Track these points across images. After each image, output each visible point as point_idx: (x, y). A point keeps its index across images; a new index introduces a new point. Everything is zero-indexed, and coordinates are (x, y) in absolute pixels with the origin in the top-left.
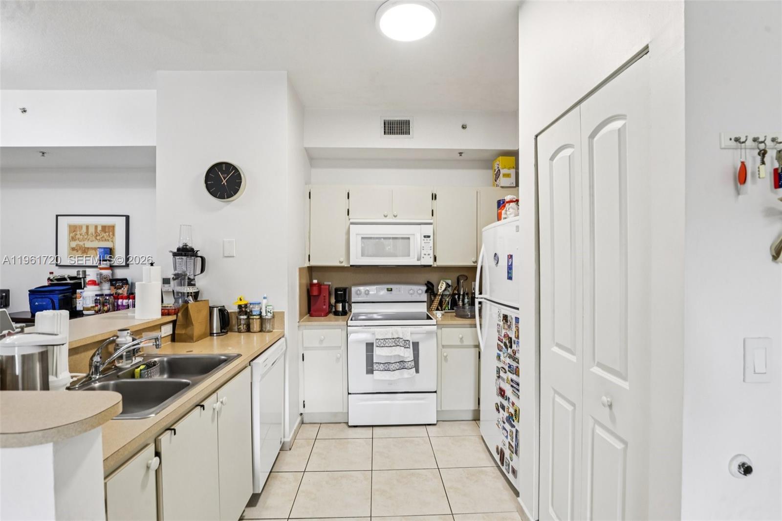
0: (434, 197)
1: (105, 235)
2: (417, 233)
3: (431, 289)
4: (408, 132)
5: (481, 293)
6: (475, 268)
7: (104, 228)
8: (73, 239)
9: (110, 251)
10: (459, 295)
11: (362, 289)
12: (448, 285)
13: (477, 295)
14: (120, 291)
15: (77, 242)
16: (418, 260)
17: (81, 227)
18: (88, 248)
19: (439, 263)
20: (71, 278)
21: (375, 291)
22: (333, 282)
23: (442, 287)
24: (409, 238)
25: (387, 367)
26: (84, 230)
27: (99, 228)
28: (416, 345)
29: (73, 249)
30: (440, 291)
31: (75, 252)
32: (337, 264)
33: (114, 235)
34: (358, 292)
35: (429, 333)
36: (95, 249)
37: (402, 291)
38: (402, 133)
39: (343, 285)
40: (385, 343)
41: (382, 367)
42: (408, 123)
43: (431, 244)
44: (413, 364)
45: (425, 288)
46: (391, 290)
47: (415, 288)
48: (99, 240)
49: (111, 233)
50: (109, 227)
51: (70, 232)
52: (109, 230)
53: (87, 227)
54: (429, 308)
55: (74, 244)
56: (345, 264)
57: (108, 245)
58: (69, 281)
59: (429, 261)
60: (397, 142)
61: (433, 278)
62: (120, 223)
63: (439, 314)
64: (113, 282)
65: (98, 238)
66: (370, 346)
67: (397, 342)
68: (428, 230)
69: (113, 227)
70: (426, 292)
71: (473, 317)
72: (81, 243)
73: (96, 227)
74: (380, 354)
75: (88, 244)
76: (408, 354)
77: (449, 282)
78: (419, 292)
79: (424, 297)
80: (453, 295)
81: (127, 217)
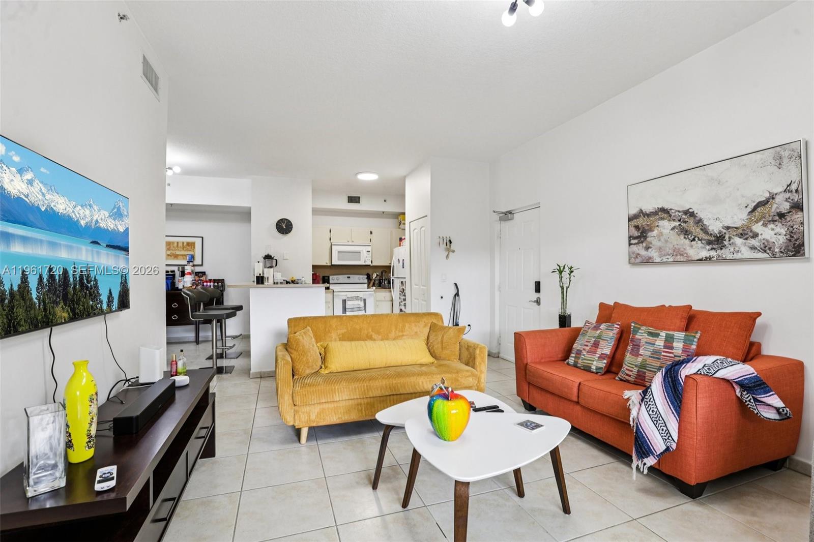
0: (371, 233)
1: (189, 248)
2: (364, 250)
3: (369, 277)
4: (359, 202)
5: (393, 276)
6: (390, 267)
7: (188, 244)
8: (168, 249)
9: (193, 257)
10: (382, 280)
11: (335, 277)
12: (377, 275)
13: (391, 276)
14: (202, 279)
15: (171, 251)
16: (365, 262)
17: (173, 243)
18: (178, 255)
19: (374, 264)
20: (172, 272)
21: (342, 278)
22: (321, 274)
23: (375, 276)
24: (360, 252)
25: (352, 310)
26: (176, 244)
27: (185, 244)
28: (365, 300)
29: (168, 255)
30: (374, 278)
31: (169, 257)
32: (325, 264)
33: (194, 247)
34: (333, 279)
35: (370, 294)
36: (182, 255)
37: (355, 278)
38: (356, 202)
39: (327, 275)
40: (352, 299)
41: (349, 310)
42: (359, 198)
43: (370, 255)
44: (364, 308)
45: (366, 277)
46: (349, 277)
47: (361, 276)
48: (185, 250)
49: (193, 247)
50: (192, 243)
51: (166, 246)
52: (191, 245)
53: (178, 243)
54: (368, 287)
55: (169, 252)
56: (329, 264)
57: (191, 253)
58: (170, 273)
59: (369, 263)
60: (354, 207)
61: (370, 272)
62: (198, 242)
63: (374, 288)
64: (197, 274)
65: (184, 249)
66: (344, 302)
67: (357, 298)
68: (369, 248)
69: (194, 243)
70: (367, 278)
71: (390, 288)
72: (174, 252)
73: (183, 243)
74: (349, 304)
75: (178, 253)
76: (362, 304)
77: (378, 274)
78: (364, 278)
79: (366, 281)
80: (380, 280)
81: (202, 238)
